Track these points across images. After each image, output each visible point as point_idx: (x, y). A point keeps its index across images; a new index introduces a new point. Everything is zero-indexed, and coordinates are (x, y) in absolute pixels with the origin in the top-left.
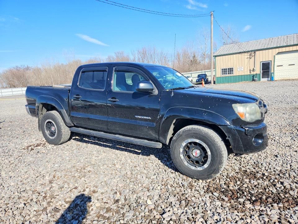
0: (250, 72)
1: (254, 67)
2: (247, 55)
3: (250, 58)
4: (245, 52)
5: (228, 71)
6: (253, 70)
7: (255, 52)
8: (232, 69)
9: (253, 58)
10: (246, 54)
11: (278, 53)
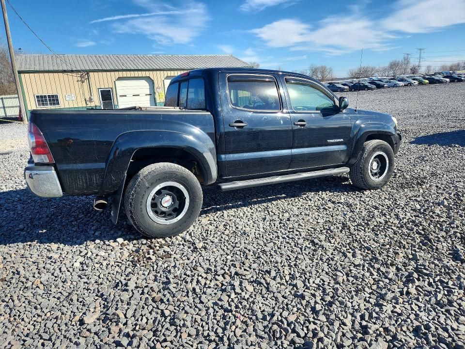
0: (86, 103)
1: (91, 96)
2: (75, 77)
3: (83, 82)
4: (72, 71)
5: (50, 100)
6: (91, 100)
7: (88, 73)
8: (57, 96)
9: (86, 82)
10: (74, 74)
11: (119, 77)
